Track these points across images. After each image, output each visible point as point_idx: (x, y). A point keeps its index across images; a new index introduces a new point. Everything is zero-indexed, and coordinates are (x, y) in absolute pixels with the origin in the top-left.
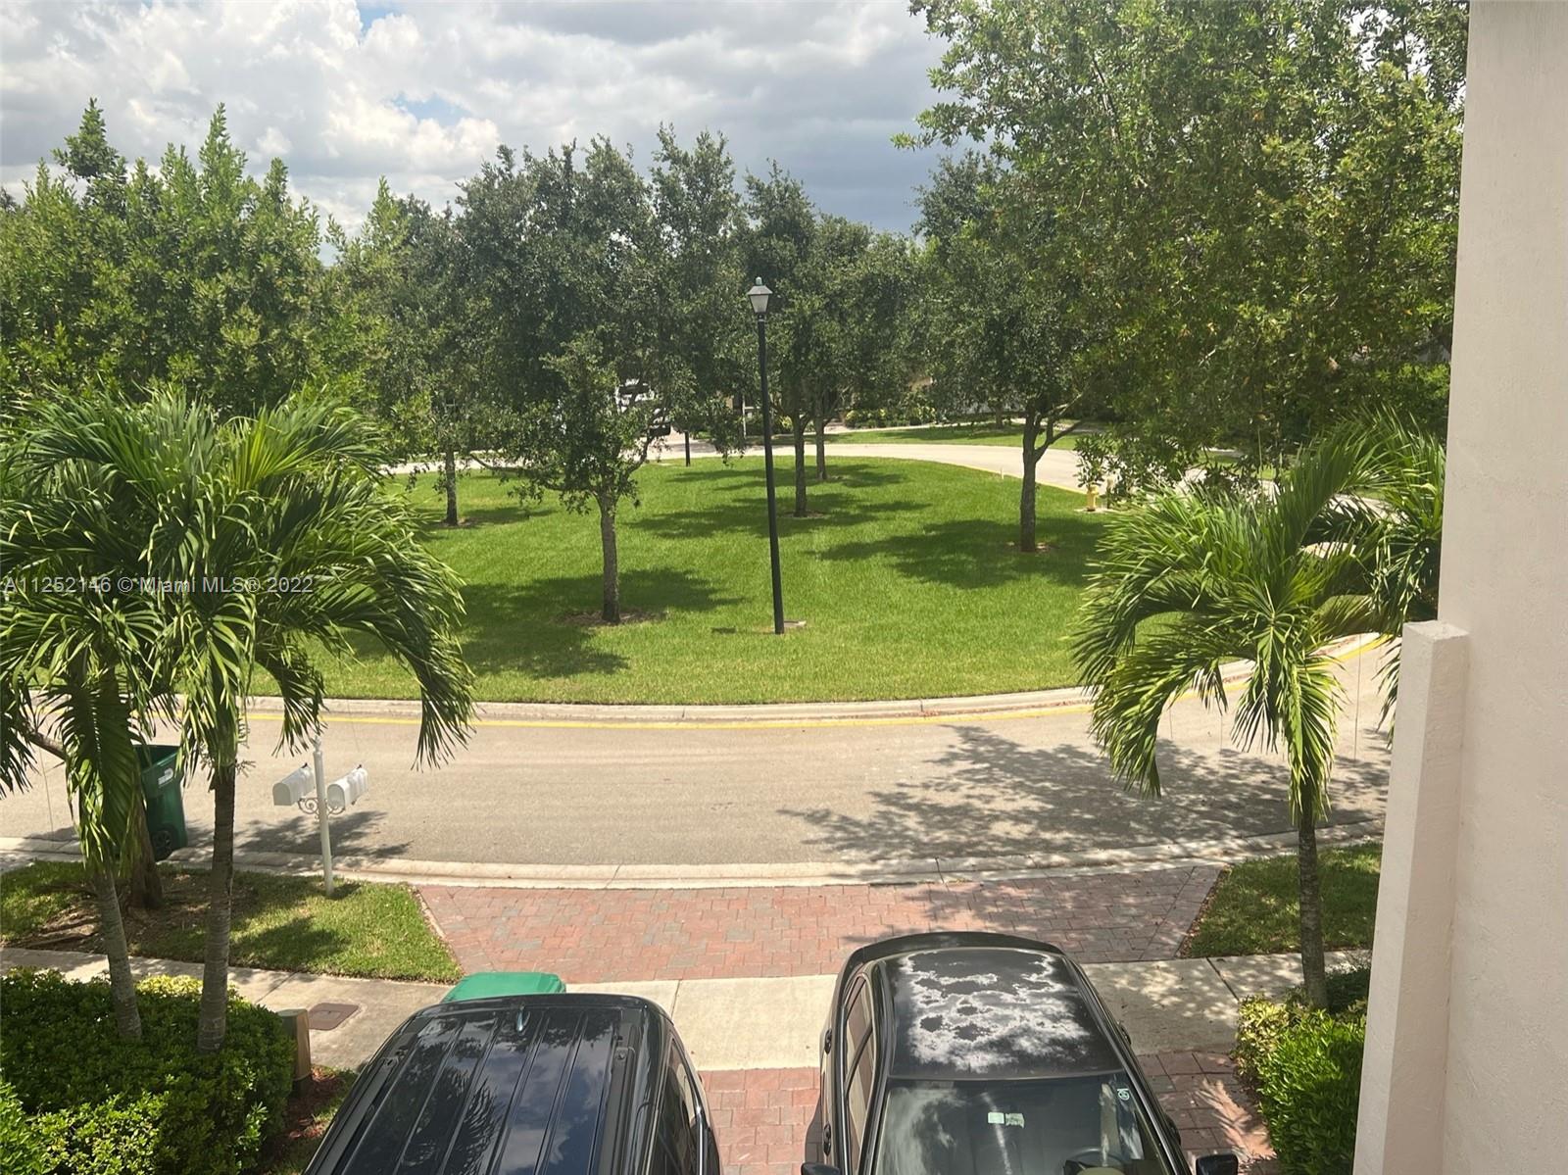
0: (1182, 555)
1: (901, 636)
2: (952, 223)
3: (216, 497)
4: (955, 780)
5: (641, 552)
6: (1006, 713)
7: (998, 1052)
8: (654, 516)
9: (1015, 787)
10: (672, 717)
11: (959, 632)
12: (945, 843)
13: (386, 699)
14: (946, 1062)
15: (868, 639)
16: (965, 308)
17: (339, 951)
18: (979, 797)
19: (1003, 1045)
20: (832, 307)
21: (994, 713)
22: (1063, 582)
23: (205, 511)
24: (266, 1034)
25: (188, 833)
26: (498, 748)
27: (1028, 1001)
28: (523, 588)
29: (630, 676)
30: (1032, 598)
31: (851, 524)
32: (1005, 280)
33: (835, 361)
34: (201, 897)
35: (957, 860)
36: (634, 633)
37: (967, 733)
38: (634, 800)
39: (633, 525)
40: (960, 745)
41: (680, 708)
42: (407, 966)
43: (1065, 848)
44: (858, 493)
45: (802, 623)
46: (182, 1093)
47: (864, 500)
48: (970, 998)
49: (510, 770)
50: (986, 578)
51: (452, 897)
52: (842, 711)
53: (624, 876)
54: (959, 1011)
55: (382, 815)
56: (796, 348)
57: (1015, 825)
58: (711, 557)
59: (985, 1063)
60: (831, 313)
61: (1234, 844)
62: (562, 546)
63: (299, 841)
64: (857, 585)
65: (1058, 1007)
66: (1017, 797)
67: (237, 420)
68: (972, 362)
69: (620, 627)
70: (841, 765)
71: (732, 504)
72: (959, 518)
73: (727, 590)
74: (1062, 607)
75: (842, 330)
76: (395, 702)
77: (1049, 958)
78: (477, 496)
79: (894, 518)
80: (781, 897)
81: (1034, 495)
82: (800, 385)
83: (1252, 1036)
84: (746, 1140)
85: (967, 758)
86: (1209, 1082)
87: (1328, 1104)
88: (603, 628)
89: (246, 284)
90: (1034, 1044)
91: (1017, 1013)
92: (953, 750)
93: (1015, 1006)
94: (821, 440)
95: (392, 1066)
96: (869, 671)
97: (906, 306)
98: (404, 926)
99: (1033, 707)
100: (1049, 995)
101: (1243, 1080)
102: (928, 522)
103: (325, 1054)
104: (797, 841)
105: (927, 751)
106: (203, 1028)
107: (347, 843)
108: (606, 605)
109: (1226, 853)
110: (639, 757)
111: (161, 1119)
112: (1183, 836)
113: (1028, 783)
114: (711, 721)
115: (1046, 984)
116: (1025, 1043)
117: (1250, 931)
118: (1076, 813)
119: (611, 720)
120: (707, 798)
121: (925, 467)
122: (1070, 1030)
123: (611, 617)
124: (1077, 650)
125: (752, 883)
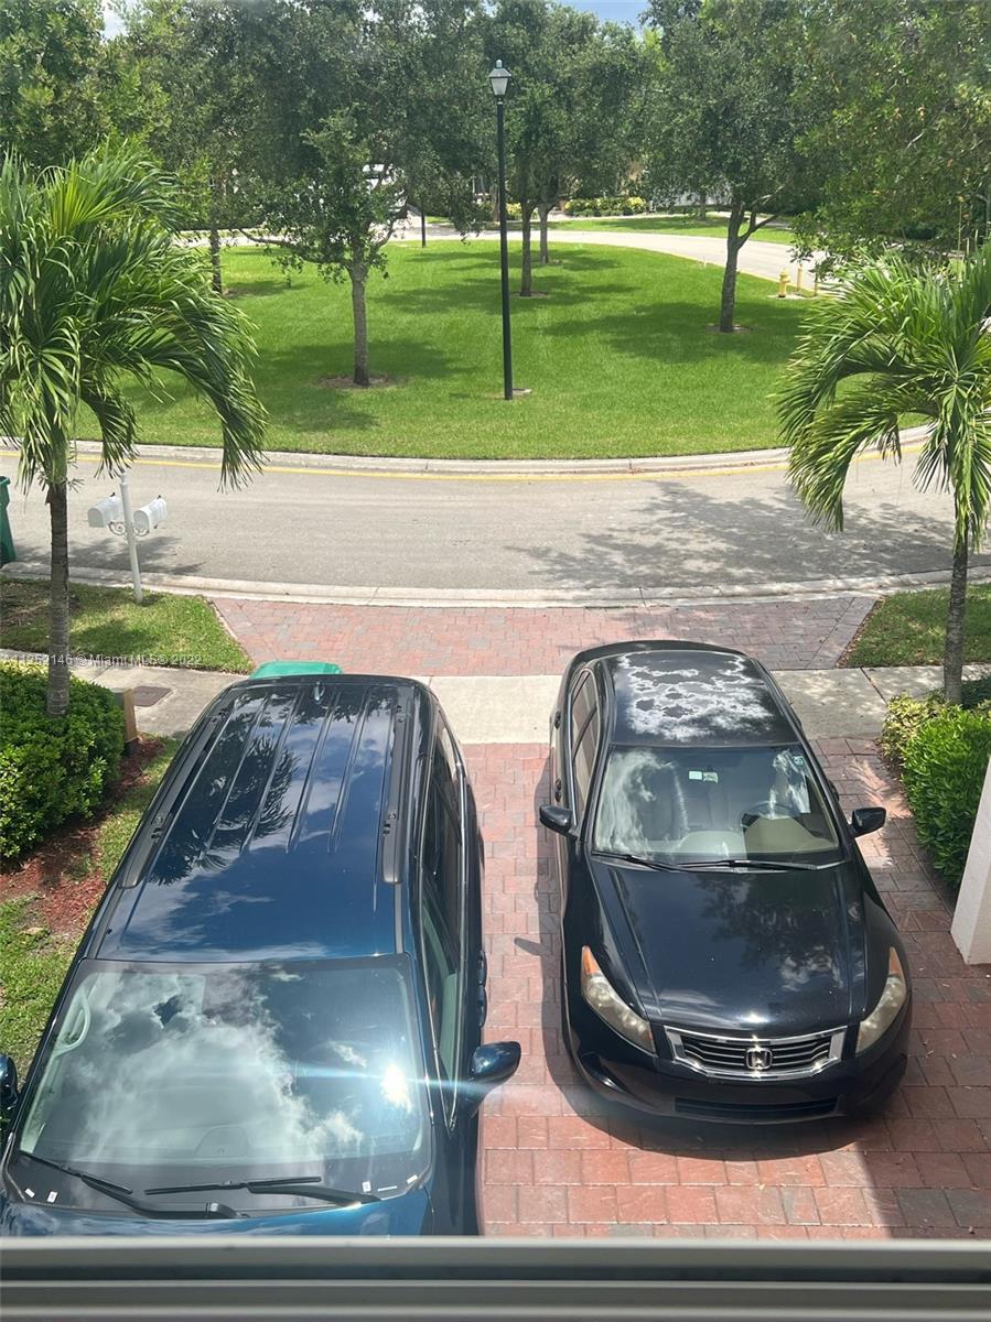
0: (884, 319)
1: (614, 403)
2: (676, 12)
3: (38, 239)
4: (657, 526)
5: (386, 324)
6: (702, 471)
7: (699, 727)
8: (395, 292)
9: (707, 531)
10: (417, 468)
11: (665, 401)
12: (647, 575)
13: (171, 445)
14: (657, 733)
15: (585, 406)
16: (684, 97)
17: (150, 646)
18: (678, 540)
19: (702, 722)
20: (562, 94)
21: (692, 471)
22: (755, 359)
23: (29, 252)
24: (102, 704)
25: (16, 549)
26: (270, 489)
27: (724, 690)
28: (284, 354)
29: (379, 432)
30: (728, 373)
31: (571, 304)
32: (722, 70)
33: (562, 148)
34: (32, 602)
35: (657, 589)
36: (382, 395)
37: (667, 488)
38: (388, 536)
39: (377, 300)
40: (660, 497)
41: (424, 461)
42: (209, 660)
43: (746, 581)
44: (576, 275)
45: (528, 391)
46: (39, 746)
47: (582, 283)
48: (676, 686)
49: (282, 508)
50: (690, 355)
51: (241, 607)
52: (562, 467)
53: (382, 596)
54: (667, 696)
55: (177, 540)
56: (527, 135)
57: (706, 562)
58: (448, 330)
59: (688, 735)
60: (559, 102)
61: (886, 580)
62: (315, 317)
63: (109, 559)
64: (575, 358)
65: (749, 695)
66: (709, 540)
67: (51, 169)
68: (688, 151)
69: (370, 389)
70: (561, 512)
71: (464, 284)
72: (665, 301)
73: (461, 360)
74: (753, 381)
75: (569, 119)
76: (181, 448)
77: (741, 659)
78: (238, 270)
79: (608, 300)
80: (512, 615)
81: (734, 280)
82: (529, 171)
83: (898, 725)
84: (488, 794)
85: (667, 508)
86: (857, 761)
87: (959, 774)
88: (355, 390)
89: (37, 44)
90: (728, 722)
91: (715, 698)
92: (654, 501)
93: (713, 693)
94: (544, 226)
95: (216, 723)
96: (586, 433)
97: (630, 95)
98: (204, 629)
99: (726, 466)
100: (741, 686)
101: (886, 760)
102: (639, 303)
103: (146, 725)
104: (526, 571)
105: (634, 501)
106: (51, 697)
107: (150, 562)
108: (357, 370)
109: (881, 587)
110: (392, 501)
111: (24, 765)
112: (845, 573)
113: (718, 529)
114: (450, 473)
115: (739, 678)
116: (720, 721)
117: (898, 649)
118: (758, 553)
119: (365, 469)
120: (449, 537)
121: (637, 254)
122: (758, 712)
123: (361, 379)
124: (782, 406)
125: (488, 604)
